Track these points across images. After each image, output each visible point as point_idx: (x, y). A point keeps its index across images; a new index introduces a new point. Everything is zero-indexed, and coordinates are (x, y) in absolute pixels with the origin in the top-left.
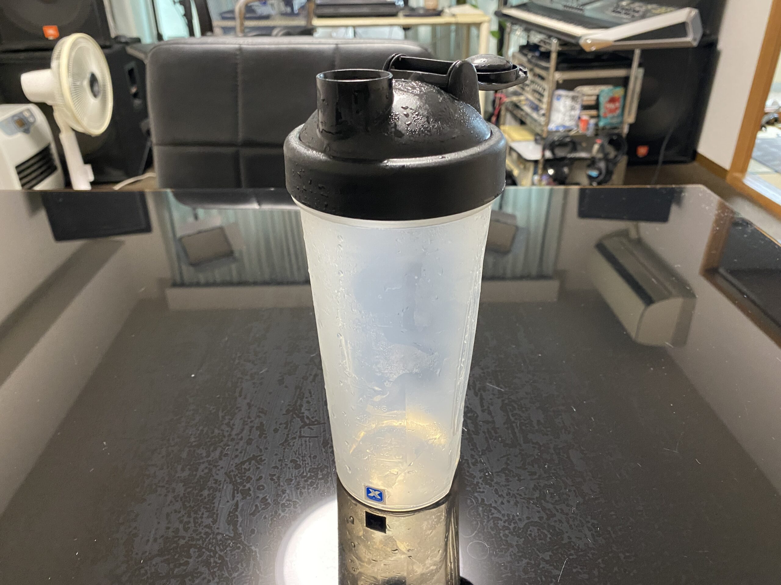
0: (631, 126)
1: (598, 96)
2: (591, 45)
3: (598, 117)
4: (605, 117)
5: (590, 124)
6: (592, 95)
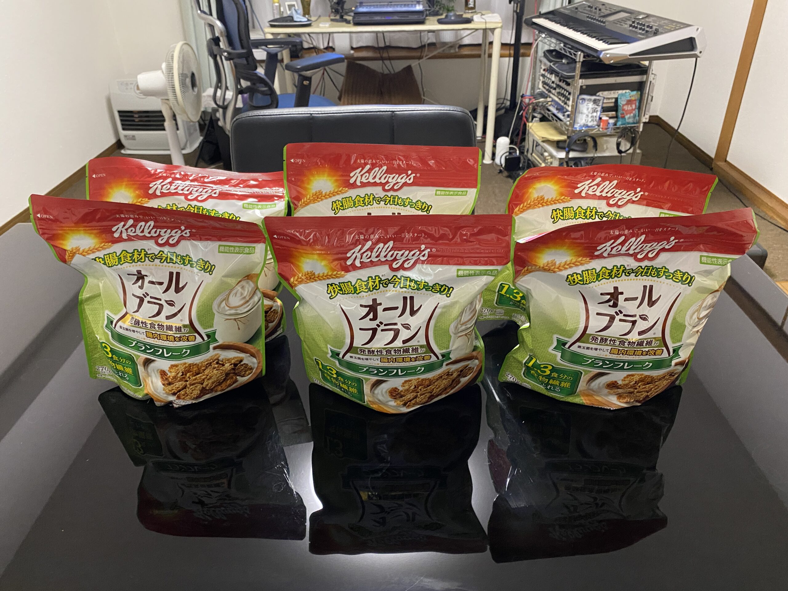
1: (617, 99)
2: (610, 59)
3: (617, 117)
4: (623, 117)
5: (609, 123)
6: (612, 98)
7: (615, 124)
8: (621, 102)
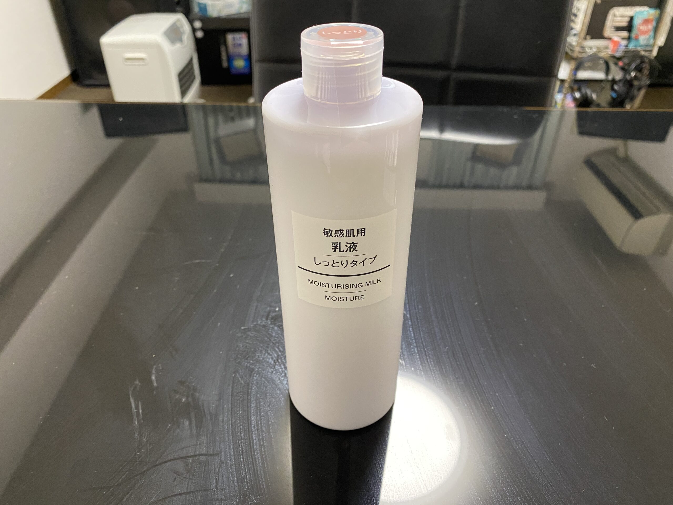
0: (660, 48)
1: (632, 19)
3: (629, 39)
4: (637, 39)
5: (620, 45)
6: (626, 17)
7: (627, 46)
8: (637, 22)
